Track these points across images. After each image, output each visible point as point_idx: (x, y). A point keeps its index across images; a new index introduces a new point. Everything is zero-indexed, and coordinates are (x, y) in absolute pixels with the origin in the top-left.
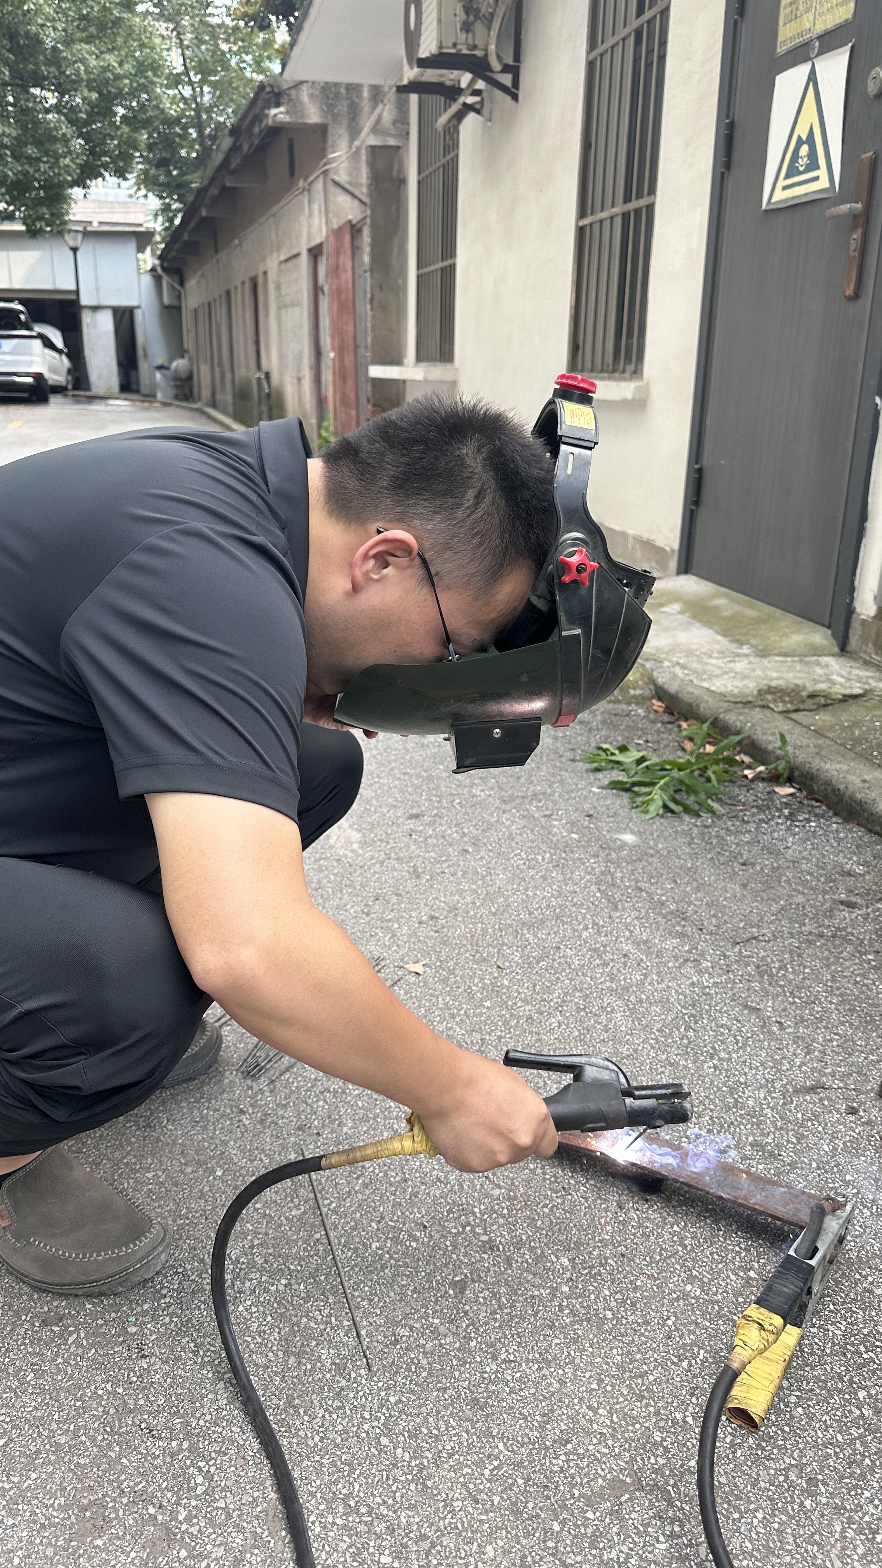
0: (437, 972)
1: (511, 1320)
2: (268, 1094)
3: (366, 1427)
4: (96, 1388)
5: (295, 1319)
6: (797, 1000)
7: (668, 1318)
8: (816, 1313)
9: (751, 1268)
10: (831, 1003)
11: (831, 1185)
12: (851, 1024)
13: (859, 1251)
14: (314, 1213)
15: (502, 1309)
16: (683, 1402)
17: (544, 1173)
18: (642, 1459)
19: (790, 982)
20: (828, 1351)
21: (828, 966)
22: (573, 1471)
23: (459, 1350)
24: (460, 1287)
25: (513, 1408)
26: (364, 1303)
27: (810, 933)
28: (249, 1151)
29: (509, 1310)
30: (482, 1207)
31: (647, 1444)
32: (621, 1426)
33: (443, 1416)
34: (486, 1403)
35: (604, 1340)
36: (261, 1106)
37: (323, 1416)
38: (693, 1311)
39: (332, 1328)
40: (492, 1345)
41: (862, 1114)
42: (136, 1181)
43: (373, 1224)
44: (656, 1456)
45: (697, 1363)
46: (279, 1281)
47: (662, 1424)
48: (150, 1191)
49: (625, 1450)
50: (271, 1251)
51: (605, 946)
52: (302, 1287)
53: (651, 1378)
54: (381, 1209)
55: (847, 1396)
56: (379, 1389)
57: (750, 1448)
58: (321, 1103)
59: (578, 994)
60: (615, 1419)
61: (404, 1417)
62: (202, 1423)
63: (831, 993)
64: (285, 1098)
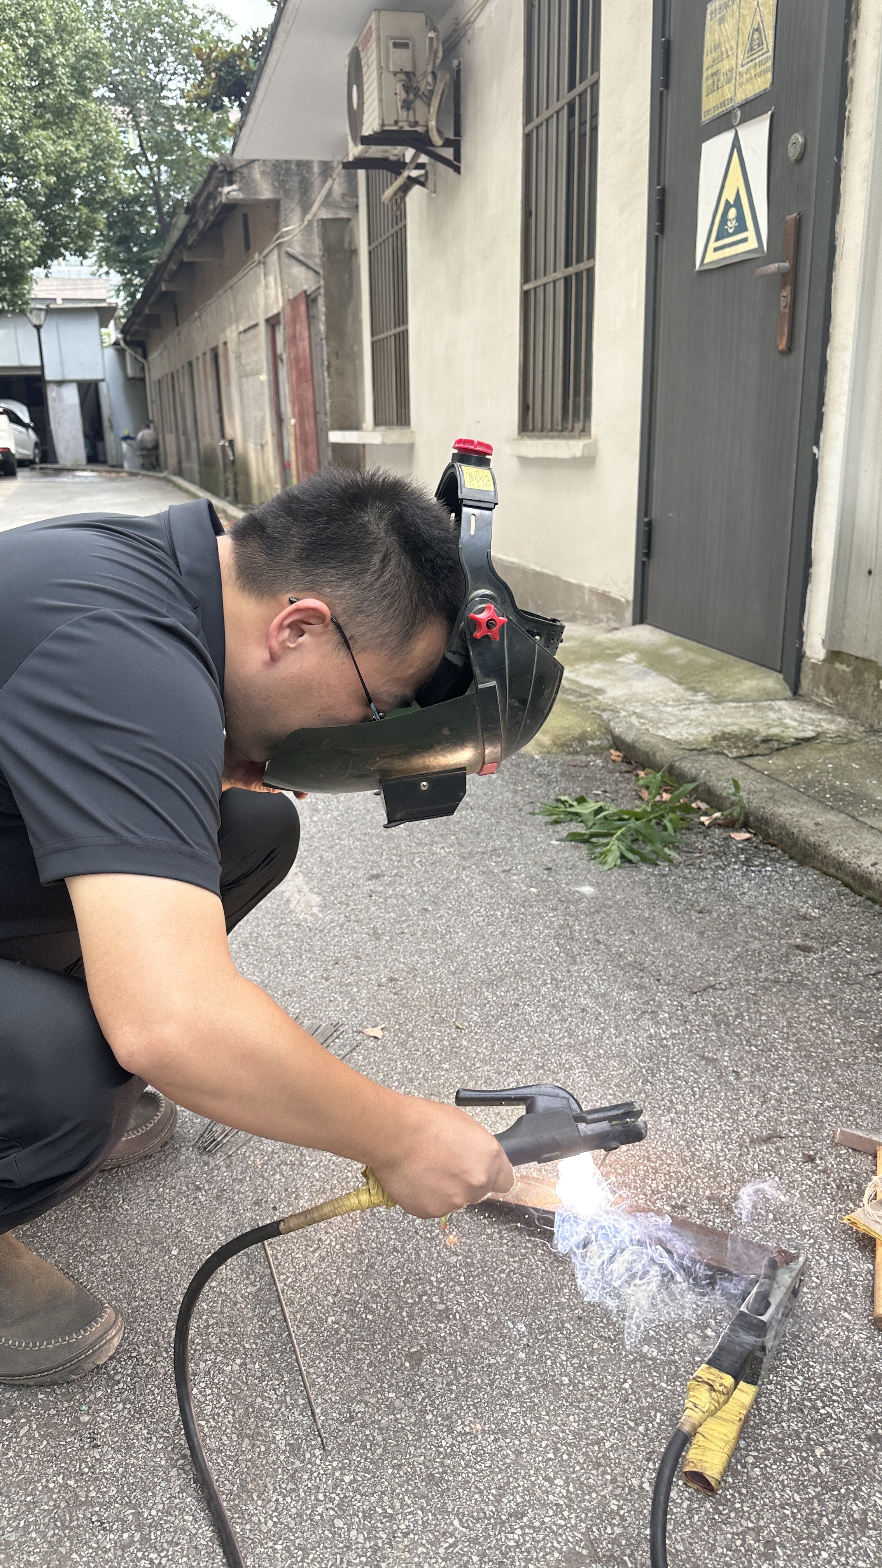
0: (395, 1035)
1: (467, 1391)
2: (224, 1169)
3: (320, 1509)
4: (47, 1481)
5: (249, 1400)
6: (753, 1048)
7: (625, 1381)
8: (773, 1369)
9: (708, 1326)
10: (787, 1050)
11: (788, 1236)
12: (807, 1071)
13: (816, 1303)
14: (270, 1289)
15: (458, 1380)
16: (640, 1468)
17: (502, 1238)
18: (599, 1529)
19: (746, 1030)
20: (785, 1408)
21: (784, 1012)
22: (528, 1545)
23: (414, 1424)
24: (416, 1359)
25: (468, 1482)
26: (319, 1380)
27: (766, 980)
28: (205, 1228)
29: (465, 1381)
30: (439, 1275)
31: (604, 1514)
32: (577, 1495)
33: (398, 1494)
34: (442, 1478)
35: (560, 1407)
36: (217, 1182)
37: (277, 1500)
38: (650, 1373)
39: (287, 1407)
40: (449, 1417)
41: (818, 1162)
42: (91, 1264)
43: (329, 1298)
44: (612, 1525)
45: (653, 1427)
46: (234, 1360)
47: (618, 1491)
48: (105, 1273)
49: (581, 1521)
50: (226, 1330)
51: (563, 1002)
52: (257, 1366)
53: (608, 1445)
54: (338, 1282)
55: (805, 1454)
56: (334, 1469)
57: (707, 1512)
58: (278, 1176)
59: (536, 1052)
60: (571, 1489)
61: (358, 1497)
62: (154, 1512)
63: (787, 1040)
64: (242, 1173)
